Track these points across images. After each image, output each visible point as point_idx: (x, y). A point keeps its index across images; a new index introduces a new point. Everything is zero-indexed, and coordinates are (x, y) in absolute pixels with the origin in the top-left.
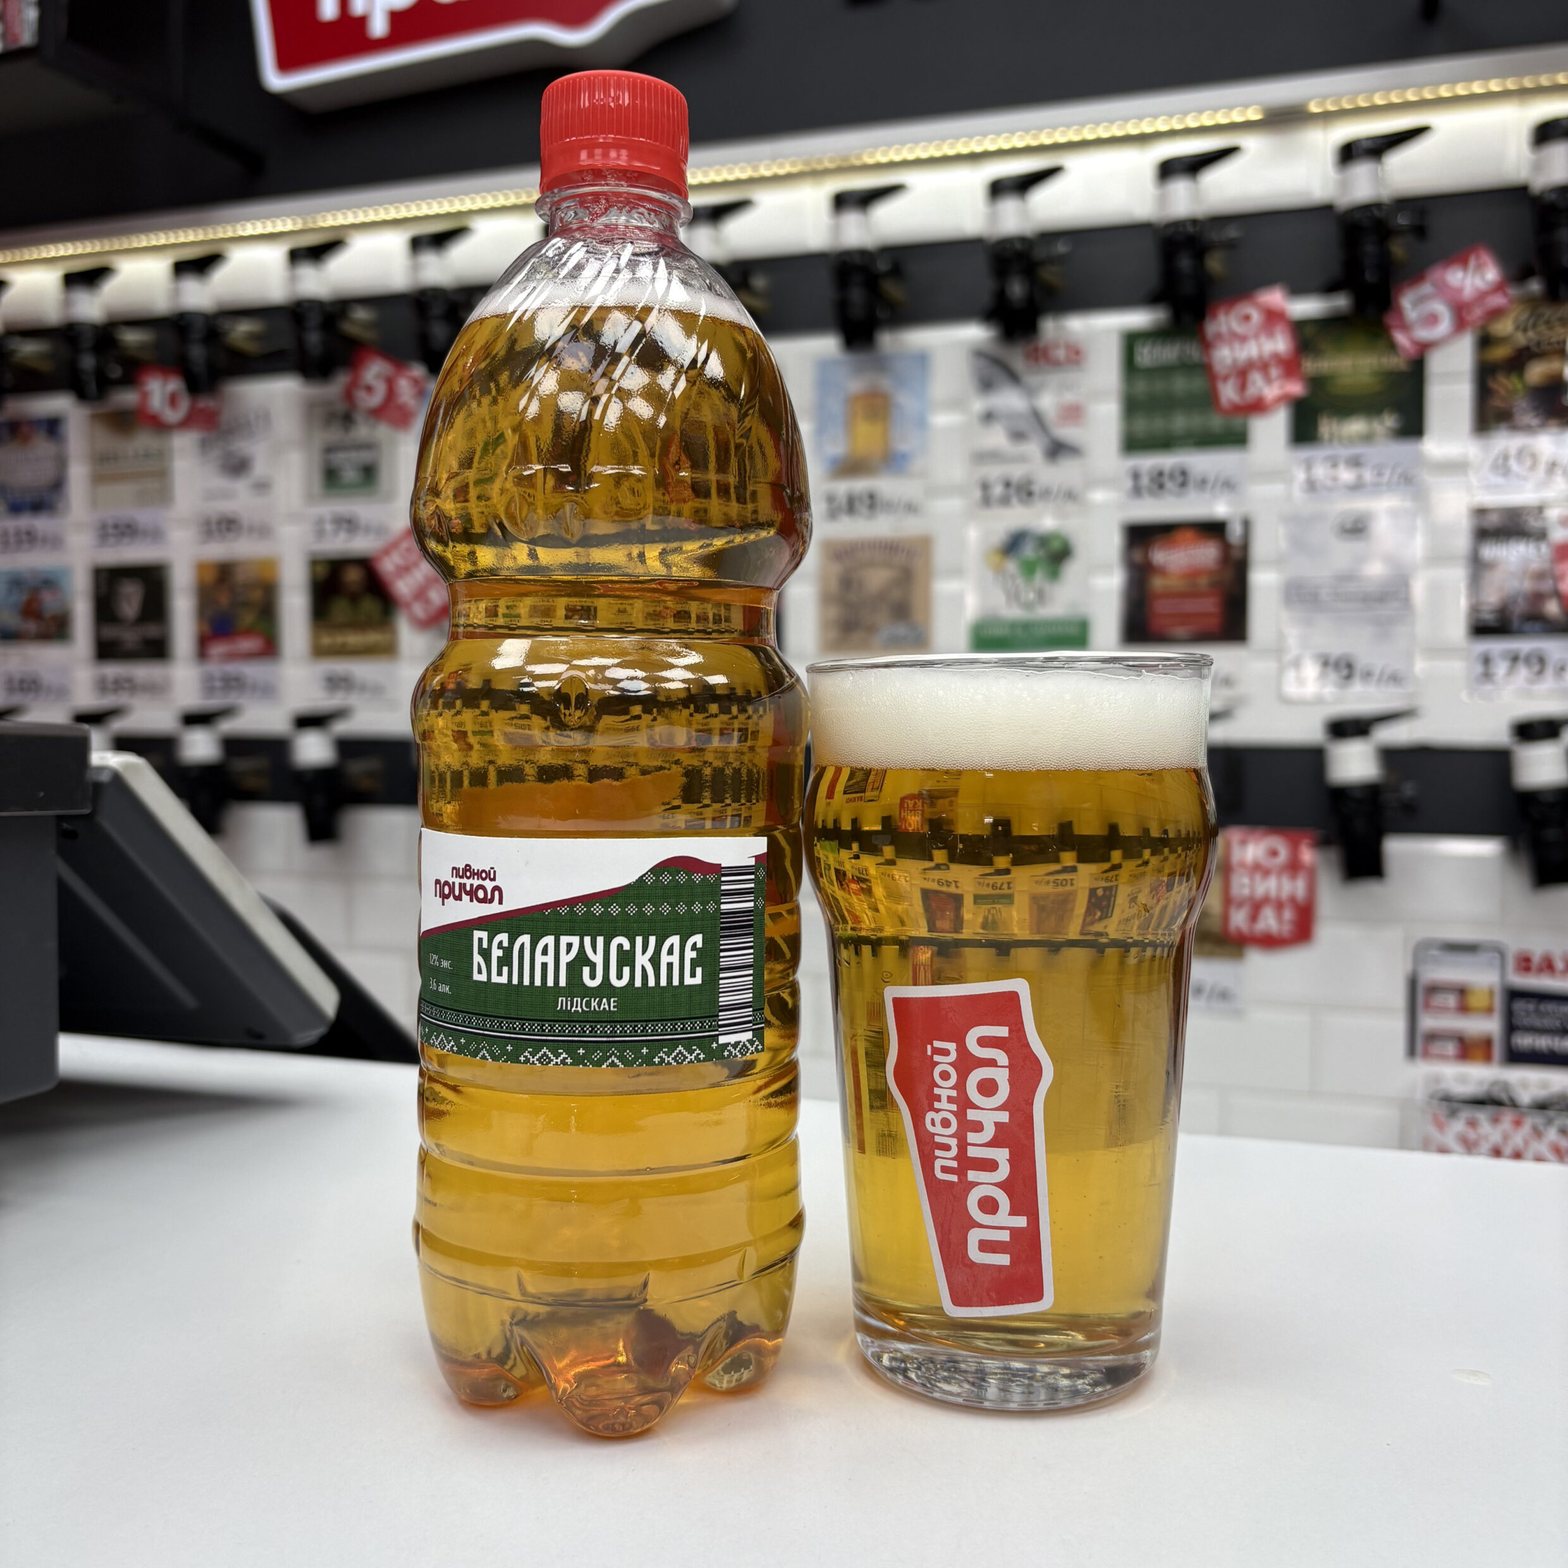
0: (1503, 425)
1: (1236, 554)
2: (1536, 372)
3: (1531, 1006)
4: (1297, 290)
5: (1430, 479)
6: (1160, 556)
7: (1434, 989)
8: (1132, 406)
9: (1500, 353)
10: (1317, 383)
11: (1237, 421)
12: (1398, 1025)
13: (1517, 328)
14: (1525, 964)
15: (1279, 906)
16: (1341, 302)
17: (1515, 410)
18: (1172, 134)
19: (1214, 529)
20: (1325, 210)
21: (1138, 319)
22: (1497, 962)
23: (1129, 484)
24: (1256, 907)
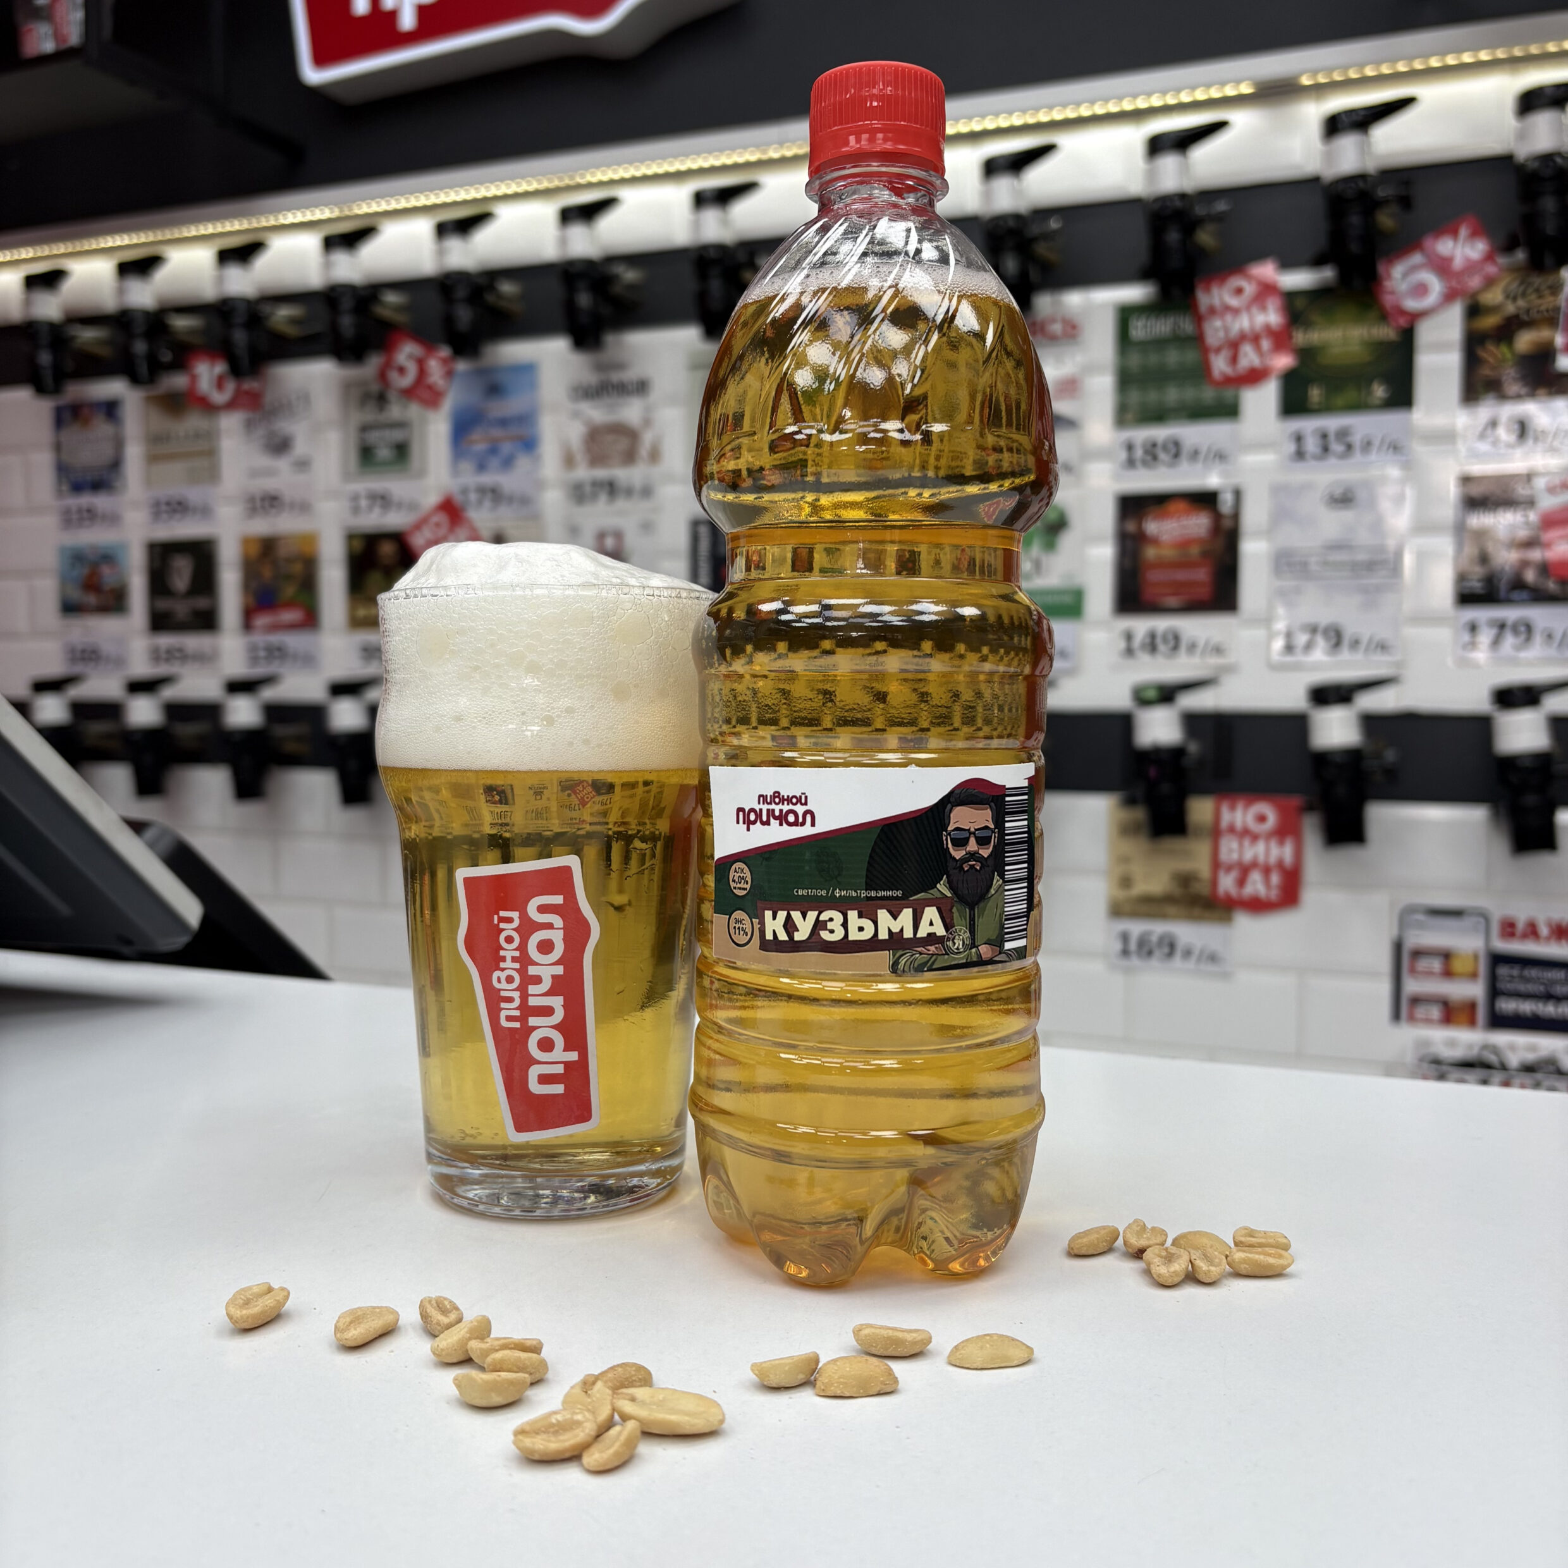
0: (1491, 395)
1: (1227, 523)
2: (1525, 341)
3: (1515, 972)
4: (1287, 263)
5: (1420, 450)
6: (1152, 527)
7: (1417, 954)
8: (1126, 380)
9: (1489, 322)
10: (1306, 355)
11: (1228, 393)
12: (1383, 988)
13: (1507, 297)
14: (1509, 929)
15: (1267, 871)
16: (1327, 274)
17: (1504, 378)
18: (1166, 110)
19: (1205, 500)
20: (1313, 182)
21: (1134, 293)
22: (1482, 927)
23: (1123, 455)
24: (1244, 871)
